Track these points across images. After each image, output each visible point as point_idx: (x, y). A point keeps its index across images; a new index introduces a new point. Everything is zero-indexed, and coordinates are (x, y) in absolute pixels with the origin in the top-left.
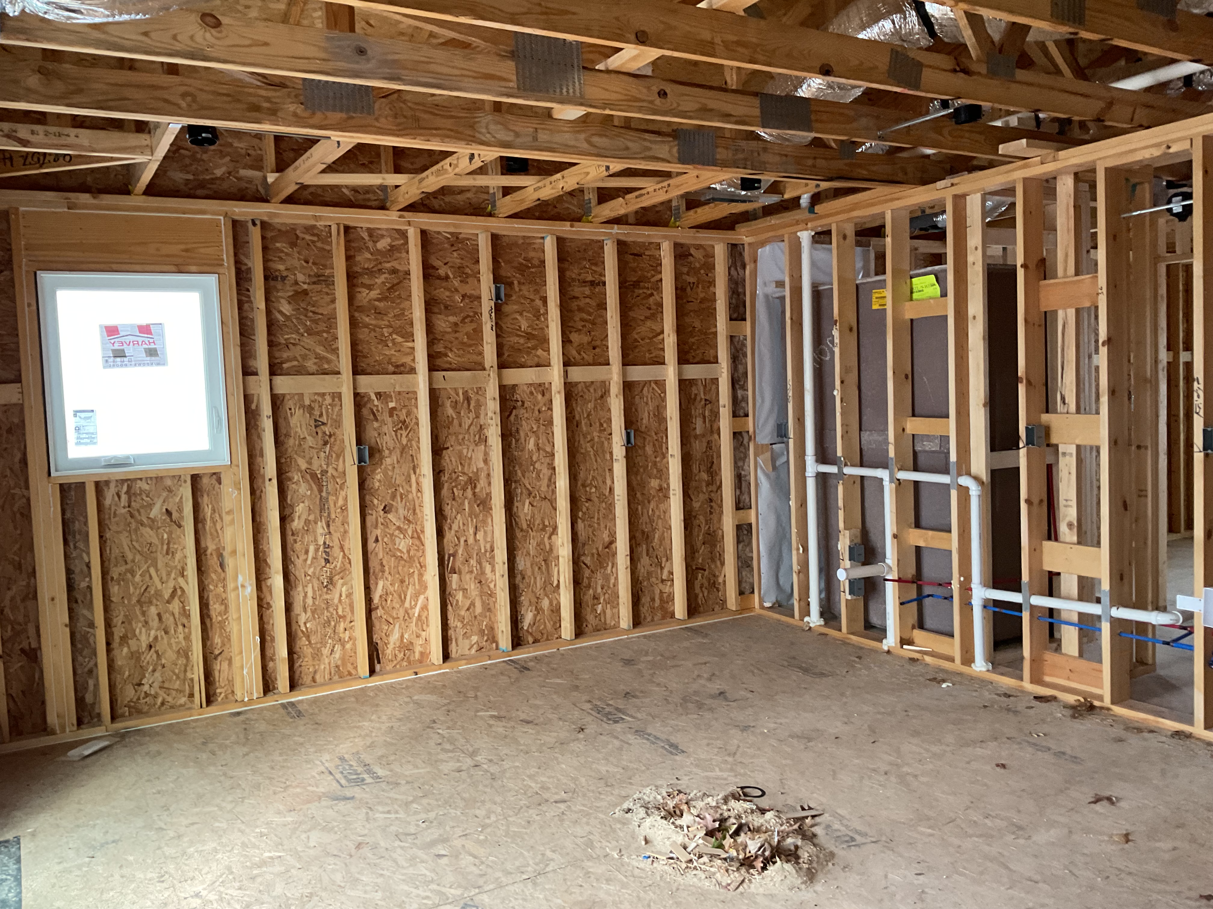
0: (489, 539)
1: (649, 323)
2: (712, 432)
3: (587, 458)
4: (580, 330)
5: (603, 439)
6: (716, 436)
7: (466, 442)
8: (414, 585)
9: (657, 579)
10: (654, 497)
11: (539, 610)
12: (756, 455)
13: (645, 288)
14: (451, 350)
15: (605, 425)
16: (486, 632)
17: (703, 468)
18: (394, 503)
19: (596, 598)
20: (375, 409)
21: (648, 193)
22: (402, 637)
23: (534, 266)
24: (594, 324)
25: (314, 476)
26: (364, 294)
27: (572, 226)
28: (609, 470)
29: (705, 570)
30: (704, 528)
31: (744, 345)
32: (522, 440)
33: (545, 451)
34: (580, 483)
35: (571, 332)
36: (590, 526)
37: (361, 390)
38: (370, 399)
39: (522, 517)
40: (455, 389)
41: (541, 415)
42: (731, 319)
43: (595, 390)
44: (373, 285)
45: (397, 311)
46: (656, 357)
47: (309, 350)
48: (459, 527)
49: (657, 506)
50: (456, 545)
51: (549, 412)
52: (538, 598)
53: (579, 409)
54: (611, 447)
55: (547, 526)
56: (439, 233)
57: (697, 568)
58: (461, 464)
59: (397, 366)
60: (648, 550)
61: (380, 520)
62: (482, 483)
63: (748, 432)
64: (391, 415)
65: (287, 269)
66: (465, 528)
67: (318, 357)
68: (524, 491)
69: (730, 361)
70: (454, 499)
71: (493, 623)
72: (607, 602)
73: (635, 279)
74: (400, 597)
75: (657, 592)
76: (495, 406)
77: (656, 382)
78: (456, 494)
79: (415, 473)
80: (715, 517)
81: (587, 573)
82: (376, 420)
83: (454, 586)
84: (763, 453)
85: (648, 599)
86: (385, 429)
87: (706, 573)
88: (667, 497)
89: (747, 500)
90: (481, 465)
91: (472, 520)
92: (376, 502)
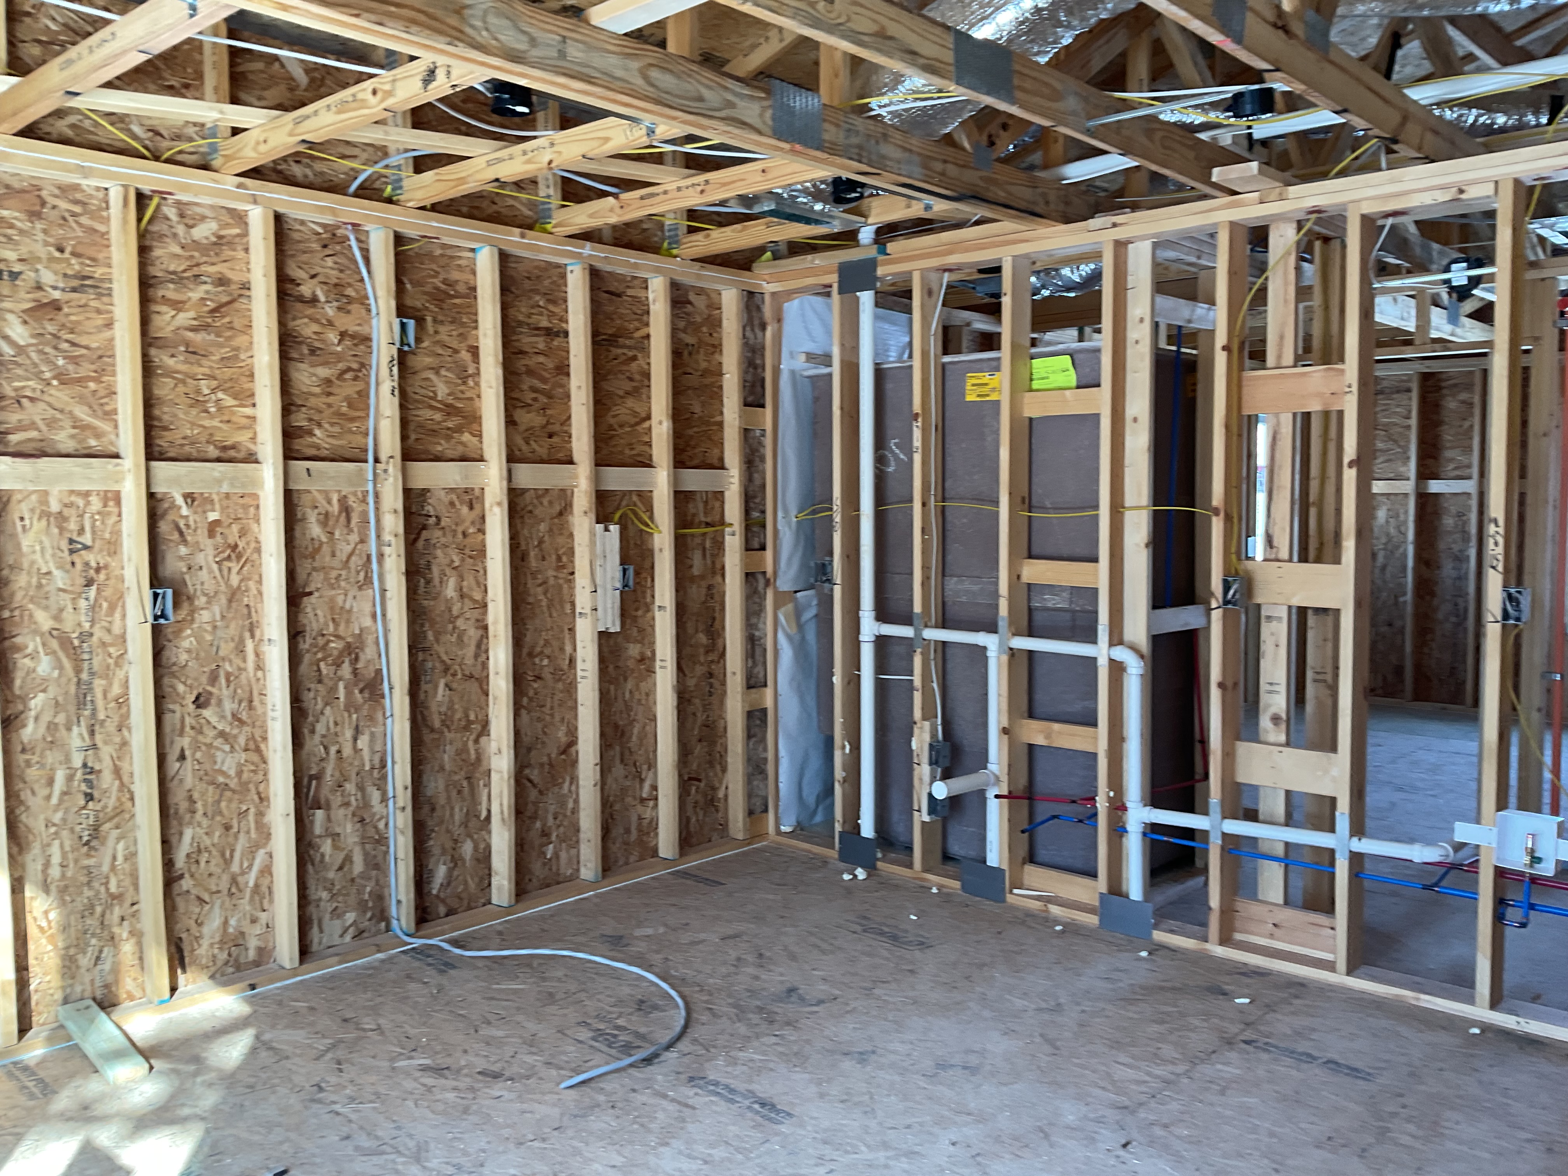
0: (378, 748)
1: (630, 402)
2: (714, 573)
3: (537, 611)
4: (530, 405)
5: (561, 581)
6: (719, 578)
7: (343, 584)
8: (248, 832)
9: (634, 798)
10: (633, 671)
11: (456, 861)
12: (776, 608)
14: (319, 425)
15: (564, 559)
16: (370, 904)
17: (701, 627)
18: (214, 690)
19: (545, 834)
20: (182, 524)
21: (665, 192)
22: (226, 923)
23: (458, 295)
24: (550, 397)
25: (65, 641)
26: (167, 317)
27: (523, 236)
28: (568, 630)
29: (699, 780)
30: (701, 718)
31: (761, 444)
32: (436, 581)
33: (471, 599)
34: (525, 651)
36: (539, 719)
37: (159, 489)
38: (173, 506)
39: (434, 708)
40: (326, 492)
41: (467, 540)
42: (746, 405)
43: (550, 502)
44: (184, 302)
45: (225, 352)
46: (639, 455)
47: (61, 411)
48: (328, 729)
49: (637, 686)
50: (322, 760)
51: (480, 536)
52: (456, 841)
54: (572, 595)
55: (473, 722)
56: (303, 223)
57: (690, 779)
58: (333, 620)
59: (225, 448)
60: (622, 754)
61: (189, 720)
62: (369, 652)
63: (764, 573)
64: (211, 534)
65: (21, 260)
66: (338, 729)
67: (78, 425)
68: (437, 665)
69: (744, 467)
70: (320, 681)
71: (382, 887)
72: (562, 840)
73: (613, 332)
74: (223, 855)
75: (634, 819)
76: (396, 525)
77: (640, 494)
78: (324, 671)
79: (253, 636)
80: (714, 699)
81: (533, 794)
82: (184, 541)
83: (319, 830)
84: (784, 605)
85: (622, 831)
86: (200, 558)
87: (702, 785)
88: (651, 671)
89: (761, 675)
90: (367, 622)
91: (350, 716)
92: (181, 688)
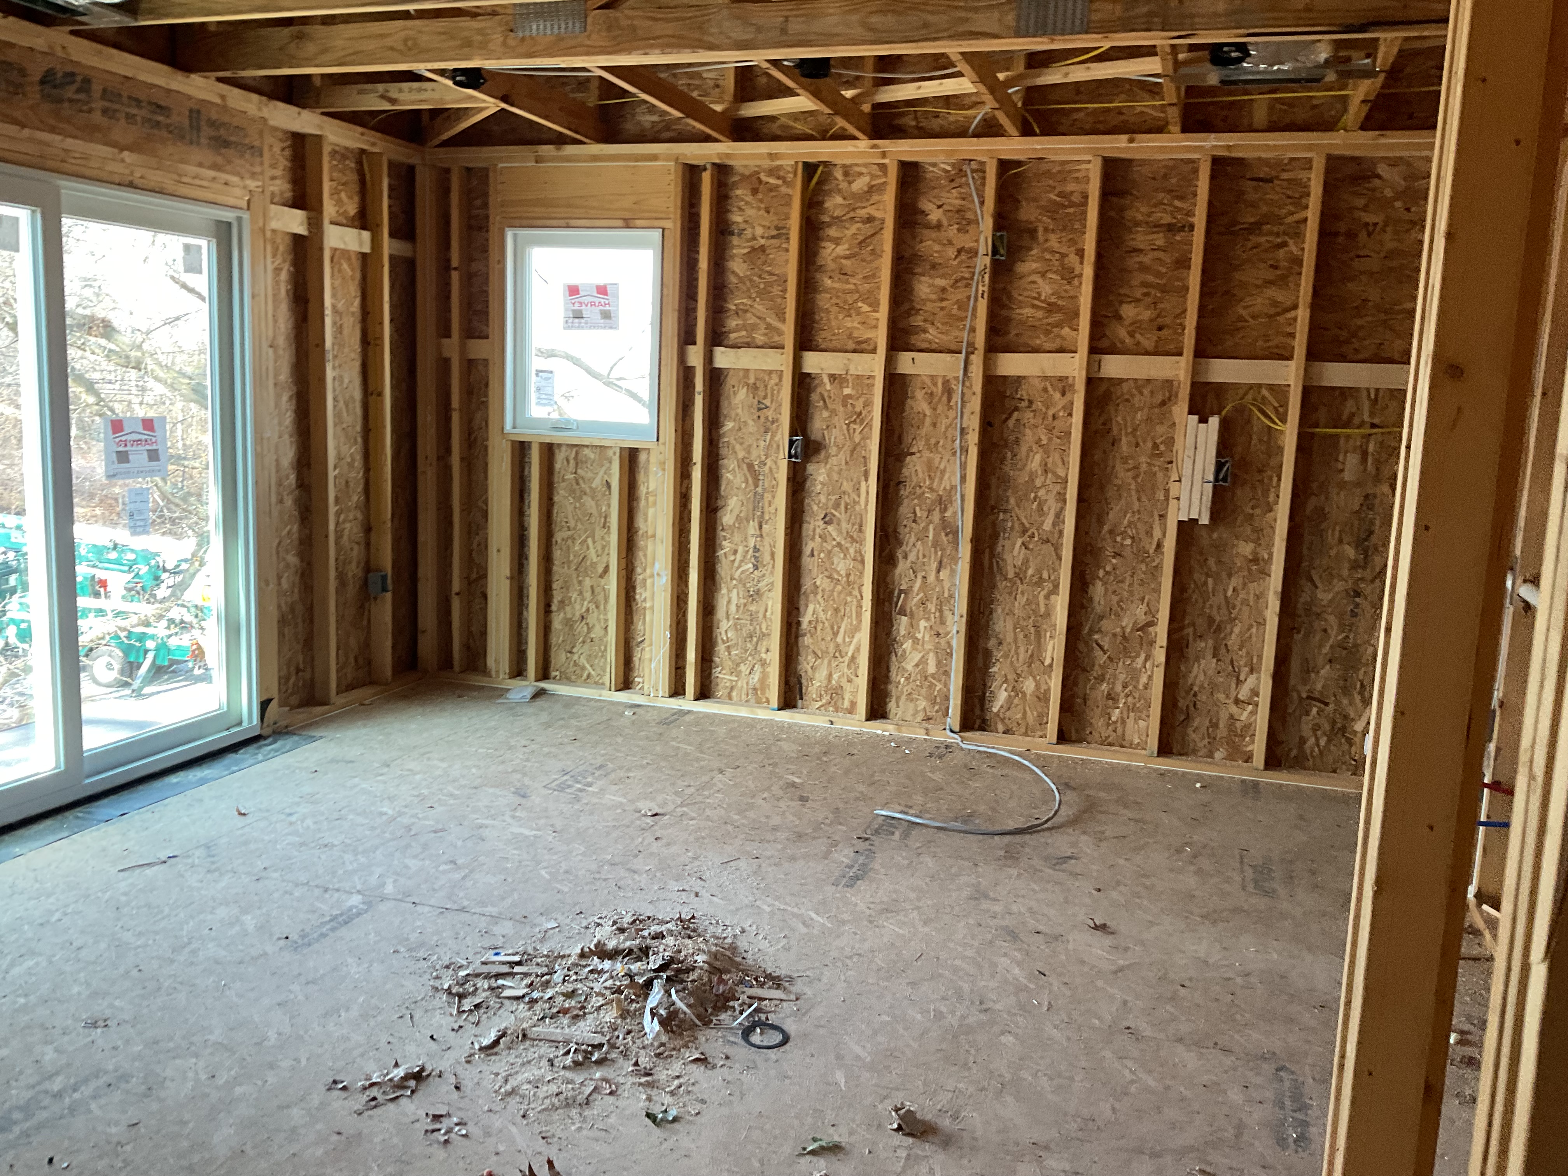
1: (1272, 292)
2: (1377, 480)
3: (1122, 493)
4: (1138, 300)
5: (1157, 469)
7: (940, 449)
8: (850, 617)
9: (1227, 697)
10: (1241, 569)
11: (1016, 691)
13: (1270, 233)
14: (933, 324)
15: (1162, 448)
18: (836, 513)
19: (1111, 698)
20: (826, 395)
22: (830, 676)
23: (1072, 205)
24: (1164, 290)
25: (750, 466)
26: (829, 251)
28: (1161, 516)
29: (1327, 704)
32: (1023, 455)
33: (1055, 474)
34: (1106, 528)
35: (1121, 303)
37: (805, 369)
38: (822, 383)
39: (1009, 561)
40: (932, 376)
41: (1056, 422)
43: (1152, 392)
44: (841, 238)
45: (867, 271)
46: (1277, 347)
47: (760, 318)
48: (918, 558)
49: (1245, 584)
51: (1069, 419)
52: (1019, 676)
53: (1119, 419)
55: (1043, 580)
56: (934, 164)
58: (929, 476)
59: (859, 343)
60: (1213, 649)
61: (818, 531)
62: (955, 506)
64: (845, 405)
65: (746, 222)
66: (926, 560)
67: (769, 327)
68: (1016, 524)
70: (914, 521)
71: (946, 690)
73: (1252, 220)
74: (832, 628)
75: (1226, 717)
77: (1271, 388)
78: (919, 514)
79: (866, 480)
80: (1360, 622)
81: (1101, 658)
82: (826, 407)
83: (903, 632)
85: (1206, 723)
86: (835, 420)
87: (1328, 708)
88: (1264, 573)
91: (936, 553)
92: (815, 508)
